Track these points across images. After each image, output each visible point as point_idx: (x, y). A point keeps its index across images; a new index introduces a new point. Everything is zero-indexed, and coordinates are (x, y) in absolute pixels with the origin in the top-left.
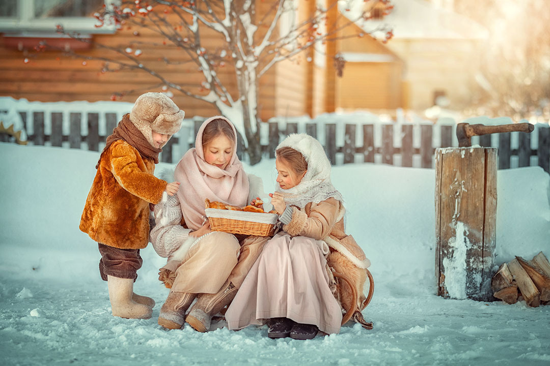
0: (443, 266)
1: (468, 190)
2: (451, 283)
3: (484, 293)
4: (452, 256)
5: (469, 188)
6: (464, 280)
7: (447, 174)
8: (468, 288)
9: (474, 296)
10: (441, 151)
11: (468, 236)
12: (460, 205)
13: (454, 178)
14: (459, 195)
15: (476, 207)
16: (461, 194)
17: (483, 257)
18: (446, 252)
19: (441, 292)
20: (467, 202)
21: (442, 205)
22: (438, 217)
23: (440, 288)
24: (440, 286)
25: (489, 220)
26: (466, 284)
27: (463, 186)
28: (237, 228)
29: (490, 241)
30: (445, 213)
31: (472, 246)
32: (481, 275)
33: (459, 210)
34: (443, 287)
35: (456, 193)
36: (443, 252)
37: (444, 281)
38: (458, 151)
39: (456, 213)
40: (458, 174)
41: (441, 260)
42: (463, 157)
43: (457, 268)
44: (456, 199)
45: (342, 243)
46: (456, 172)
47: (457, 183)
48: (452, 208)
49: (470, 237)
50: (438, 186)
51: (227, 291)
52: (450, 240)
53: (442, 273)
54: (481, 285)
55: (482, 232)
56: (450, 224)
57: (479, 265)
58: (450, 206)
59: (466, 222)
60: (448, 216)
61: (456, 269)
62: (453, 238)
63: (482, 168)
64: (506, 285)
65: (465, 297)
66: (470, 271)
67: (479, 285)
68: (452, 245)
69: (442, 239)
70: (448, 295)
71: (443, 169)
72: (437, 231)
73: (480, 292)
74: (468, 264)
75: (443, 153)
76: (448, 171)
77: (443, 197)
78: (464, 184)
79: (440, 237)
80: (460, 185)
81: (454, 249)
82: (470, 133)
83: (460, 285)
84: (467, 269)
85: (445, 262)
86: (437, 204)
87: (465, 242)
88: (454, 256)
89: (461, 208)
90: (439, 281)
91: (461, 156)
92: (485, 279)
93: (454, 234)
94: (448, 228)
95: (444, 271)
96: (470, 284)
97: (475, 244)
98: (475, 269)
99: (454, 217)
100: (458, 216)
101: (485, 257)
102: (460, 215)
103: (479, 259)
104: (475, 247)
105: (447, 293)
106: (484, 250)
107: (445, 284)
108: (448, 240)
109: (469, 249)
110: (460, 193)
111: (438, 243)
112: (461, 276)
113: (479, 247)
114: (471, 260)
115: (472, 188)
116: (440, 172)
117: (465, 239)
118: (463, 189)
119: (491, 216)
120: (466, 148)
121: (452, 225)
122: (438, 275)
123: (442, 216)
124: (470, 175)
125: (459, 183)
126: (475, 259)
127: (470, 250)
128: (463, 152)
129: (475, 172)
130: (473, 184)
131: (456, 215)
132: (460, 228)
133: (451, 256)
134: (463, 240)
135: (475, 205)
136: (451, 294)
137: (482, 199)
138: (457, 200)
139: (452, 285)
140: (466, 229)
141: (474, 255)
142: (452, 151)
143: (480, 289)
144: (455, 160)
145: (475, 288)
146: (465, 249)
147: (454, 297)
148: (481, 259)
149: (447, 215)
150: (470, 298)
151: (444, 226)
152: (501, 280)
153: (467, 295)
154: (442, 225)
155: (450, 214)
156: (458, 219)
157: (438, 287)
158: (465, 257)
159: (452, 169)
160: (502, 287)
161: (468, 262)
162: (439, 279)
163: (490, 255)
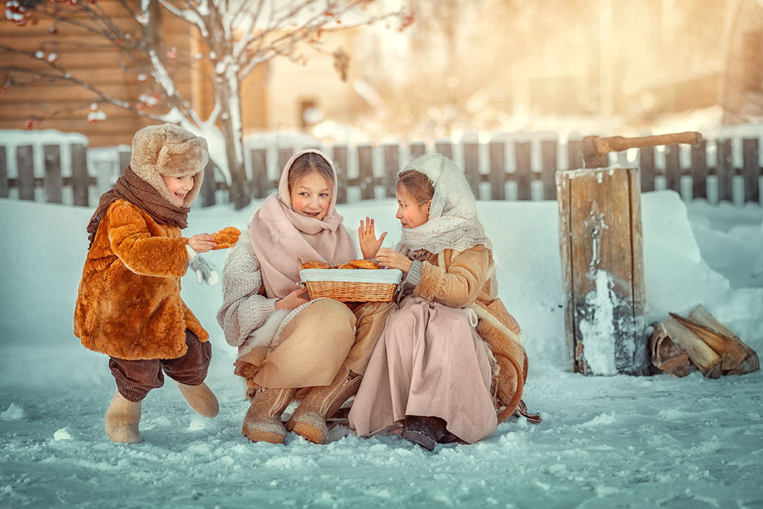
0: (580, 332)
1: (610, 227)
2: (593, 354)
3: (638, 365)
4: (593, 318)
5: (611, 224)
6: (612, 349)
7: (579, 206)
8: (618, 359)
9: (626, 370)
10: (567, 175)
11: (613, 289)
12: (599, 247)
13: (590, 211)
14: (598, 234)
15: (621, 250)
16: (601, 232)
17: (634, 316)
18: (583, 312)
19: (579, 367)
20: (609, 243)
21: (573, 248)
22: (567, 266)
23: (577, 363)
24: (577, 359)
25: (638, 266)
26: (615, 354)
27: (602, 221)
28: (348, 293)
29: (640, 294)
30: (578, 259)
31: (620, 302)
32: (633, 340)
33: (599, 254)
34: (582, 361)
35: (594, 231)
36: (579, 313)
37: (582, 352)
38: (593, 174)
39: (594, 258)
40: (595, 205)
41: (576, 324)
42: (600, 181)
43: (601, 333)
44: (592, 239)
45: (490, 310)
46: (591, 203)
47: (593, 218)
48: (588, 253)
49: (616, 290)
50: (565, 223)
51: (345, 383)
52: (588, 296)
53: (578, 342)
54: (634, 354)
55: (630, 283)
56: (587, 275)
57: (630, 326)
58: (586, 250)
59: (610, 270)
60: (584, 264)
61: (600, 336)
62: (593, 293)
63: (626, 195)
64: (677, 352)
65: (615, 371)
66: (619, 335)
67: (631, 355)
68: (592, 302)
69: (576, 295)
70: (589, 370)
71: (573, 200)
72: (567, 284)
73: (634, 364)
74: (616, 328)
75: (570, 177)
76: (579, 201)
77: (575, 237)
78: (604, 218)
79: (573, 294)
80: (598, 220)
81: (595, 307)
82: (604, 148)
83: (607, 357)
84: (615, 334)
85: (584, 326)
86: (565, 247)
87: (610, 297)
88: (596, 317)
89: (601, 251)
90: (575, 353)
91: (597, 180)
92: (639, 346)
93: (593, 287)
94: (585, 280)
95: (581, 339)
96: (620, 354)
97: (623, 299)
98: (626, 333)
99: (592, 263)
100: (598, 262)
101: (637, 315)
102: (601, 262)
103: (629, 319)
104: (624, 303)
105: (589, 367)
106: (635, 306)
107: (585, 356)
108: (585, 296)
109: (615, 306)
110: (599, 232)
111: (569, 302)
112: (607, 344)
113: (629, 303)
114: (620, 321)
115: (614, 223)
116: (568, 204)
117: (610, 293)
118: (603, 225)
119: (639, 260)
120: (603, 169)
121: (590, 275)
122: (572, 344)
123: (574, 263)
124: (611, 205)
125: (596, 217)
126: (625, 320)
127: (618, 307)
128: (600, 176)
129: (617, 201)
130: (616, 219)
131: (595, 262)
132: (602, 279)
133: (591, 317)
134: (608, 295)
135: (620, 245)
136: (594, 369)
137: (629, 238)
138: (594, 241)
139: (595, 357)
140: (611, 279)
141: (623, 314)
142: (584, 174)
143: (634, 360)
144: (589, 186)
145: (627, 359)
146: (610, 307)
147: (599, 373)
148: (632, 319)
149: (581, 262)
150: (621, 372)
151: (578, 277)
152: (670, 346)
153: (617, 369)
154: (574, 277)
155: (586, 261)
156: (597, 267)
157: (573, 361)
158: (611, 317)
159: (585, 199)
160: (672, 354)
161: (616, 324)
162: (575, 350)
163: (641, 312)
